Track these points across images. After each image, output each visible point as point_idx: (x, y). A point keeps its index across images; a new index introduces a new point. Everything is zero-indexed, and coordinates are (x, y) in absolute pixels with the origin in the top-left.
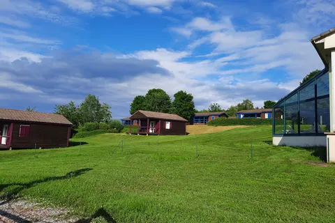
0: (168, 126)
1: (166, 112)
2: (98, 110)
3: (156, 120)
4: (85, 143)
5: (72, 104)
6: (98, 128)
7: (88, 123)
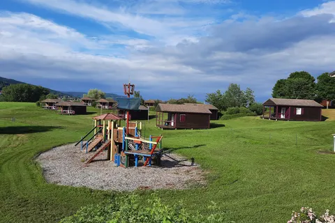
0: (299, 112)
1: (303, 97)
2: (239, 96)
3: (287, 107)
4: (223, 126)
5: (219, 92)
6: (238, 112)
7: (231, 108)
